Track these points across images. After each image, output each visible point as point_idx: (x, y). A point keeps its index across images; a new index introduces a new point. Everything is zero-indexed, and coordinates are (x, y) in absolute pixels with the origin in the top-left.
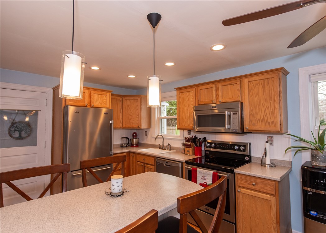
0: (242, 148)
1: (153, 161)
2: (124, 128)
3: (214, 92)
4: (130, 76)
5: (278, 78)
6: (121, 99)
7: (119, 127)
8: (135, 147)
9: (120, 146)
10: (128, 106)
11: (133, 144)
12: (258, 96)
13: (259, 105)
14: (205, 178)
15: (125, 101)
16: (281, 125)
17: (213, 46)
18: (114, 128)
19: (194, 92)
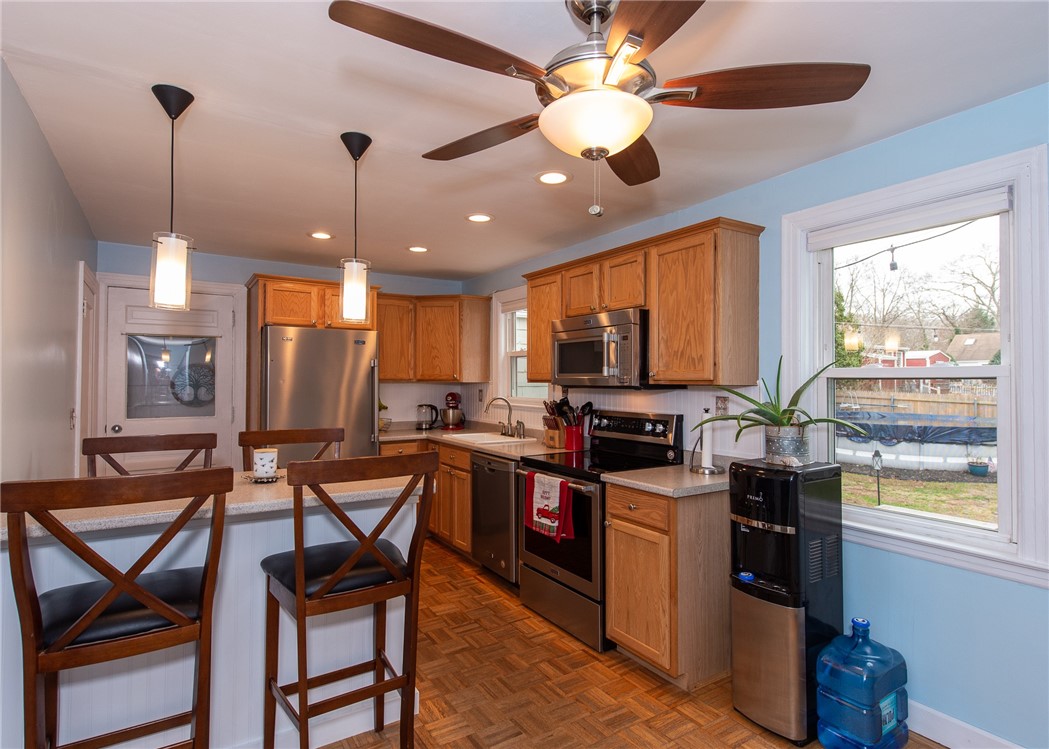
0: (660, 428)
1: (468, 461)
2: (419, 381)
3: (596, 284)
4: (412, 249)
5: (713, 244)
6: (411, 307)
7: (405, 376)
8: (452, 429)
9: (414, 427)
10: (429, 324)
11: (446, 422)
12: (675, 293)
13: (677, 315)
14: (547, 495)
15: (421, 313)
16: (715, 364)
17: (542, 174)
18: (380, 381)
19: (560, 284)
